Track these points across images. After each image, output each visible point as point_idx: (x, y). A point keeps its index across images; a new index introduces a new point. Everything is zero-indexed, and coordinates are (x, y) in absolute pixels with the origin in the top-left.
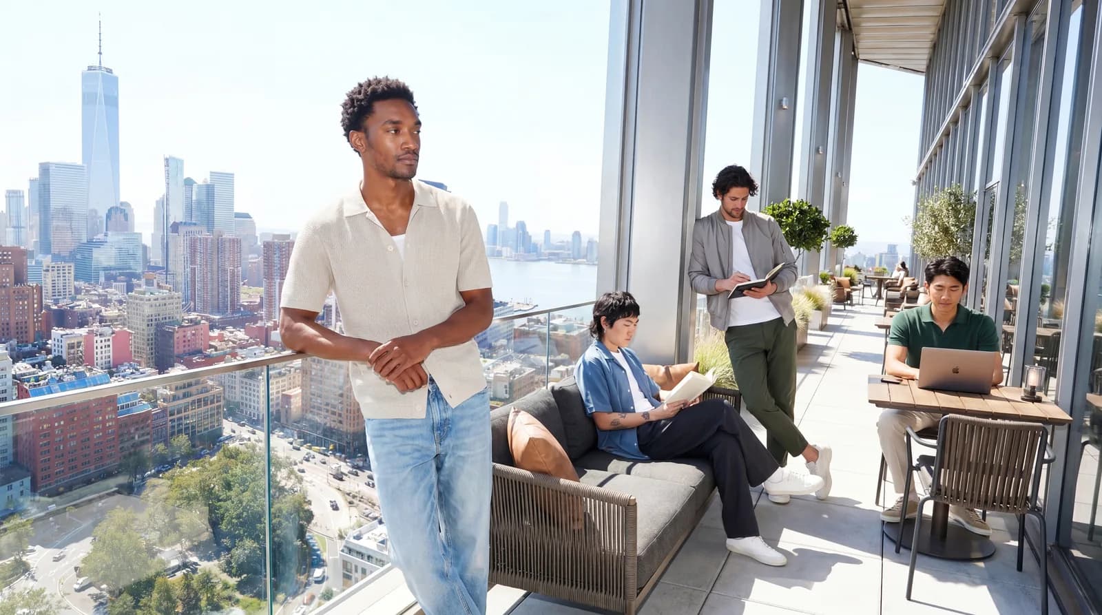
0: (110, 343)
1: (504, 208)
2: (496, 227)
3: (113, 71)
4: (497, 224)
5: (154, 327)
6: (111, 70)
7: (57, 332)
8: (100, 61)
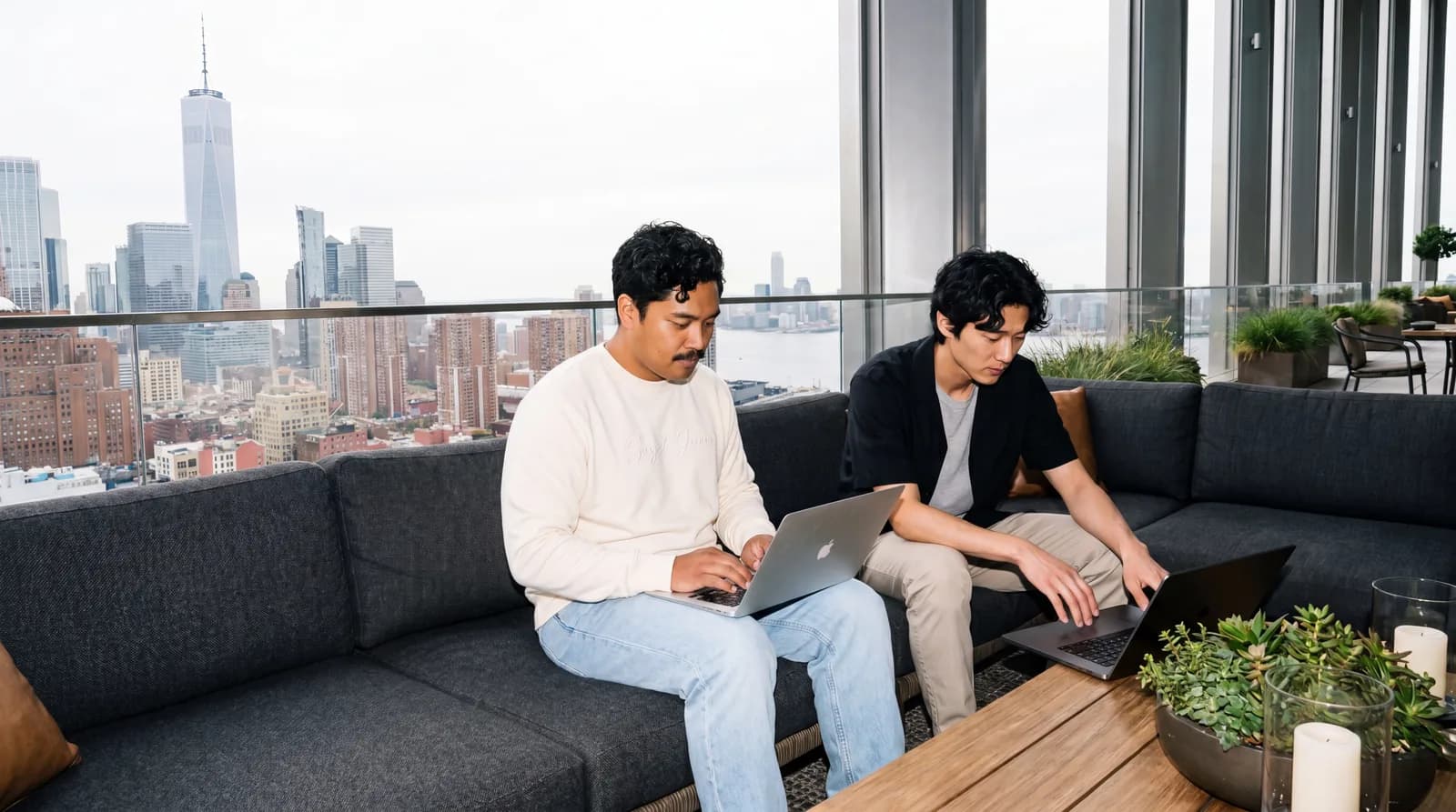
0: (234, 460)
1: (777, 263)
2: (768, 286)
3: (223, 95)
4: (769, 282)
5: (292, 436)
6: (221, 94)
7: (162, 450)
8: (206, 82)
